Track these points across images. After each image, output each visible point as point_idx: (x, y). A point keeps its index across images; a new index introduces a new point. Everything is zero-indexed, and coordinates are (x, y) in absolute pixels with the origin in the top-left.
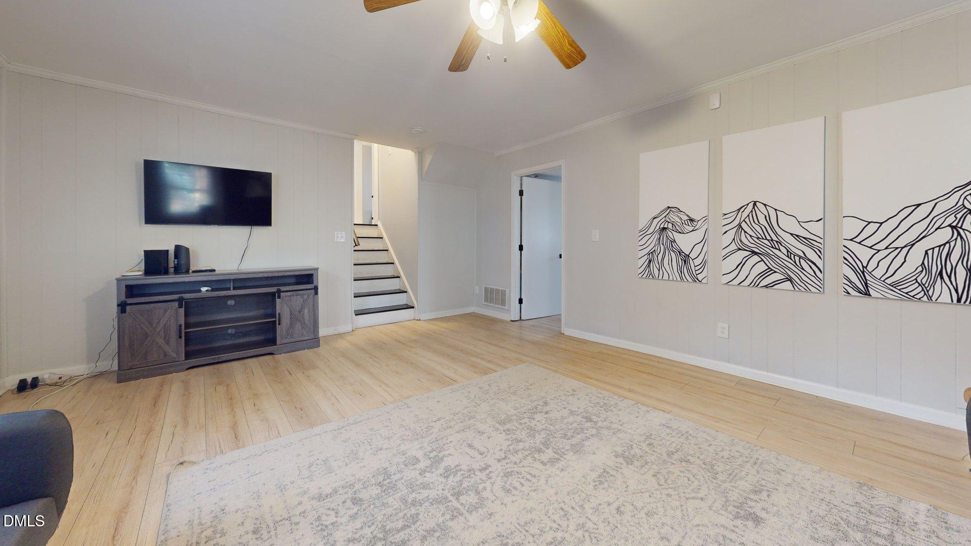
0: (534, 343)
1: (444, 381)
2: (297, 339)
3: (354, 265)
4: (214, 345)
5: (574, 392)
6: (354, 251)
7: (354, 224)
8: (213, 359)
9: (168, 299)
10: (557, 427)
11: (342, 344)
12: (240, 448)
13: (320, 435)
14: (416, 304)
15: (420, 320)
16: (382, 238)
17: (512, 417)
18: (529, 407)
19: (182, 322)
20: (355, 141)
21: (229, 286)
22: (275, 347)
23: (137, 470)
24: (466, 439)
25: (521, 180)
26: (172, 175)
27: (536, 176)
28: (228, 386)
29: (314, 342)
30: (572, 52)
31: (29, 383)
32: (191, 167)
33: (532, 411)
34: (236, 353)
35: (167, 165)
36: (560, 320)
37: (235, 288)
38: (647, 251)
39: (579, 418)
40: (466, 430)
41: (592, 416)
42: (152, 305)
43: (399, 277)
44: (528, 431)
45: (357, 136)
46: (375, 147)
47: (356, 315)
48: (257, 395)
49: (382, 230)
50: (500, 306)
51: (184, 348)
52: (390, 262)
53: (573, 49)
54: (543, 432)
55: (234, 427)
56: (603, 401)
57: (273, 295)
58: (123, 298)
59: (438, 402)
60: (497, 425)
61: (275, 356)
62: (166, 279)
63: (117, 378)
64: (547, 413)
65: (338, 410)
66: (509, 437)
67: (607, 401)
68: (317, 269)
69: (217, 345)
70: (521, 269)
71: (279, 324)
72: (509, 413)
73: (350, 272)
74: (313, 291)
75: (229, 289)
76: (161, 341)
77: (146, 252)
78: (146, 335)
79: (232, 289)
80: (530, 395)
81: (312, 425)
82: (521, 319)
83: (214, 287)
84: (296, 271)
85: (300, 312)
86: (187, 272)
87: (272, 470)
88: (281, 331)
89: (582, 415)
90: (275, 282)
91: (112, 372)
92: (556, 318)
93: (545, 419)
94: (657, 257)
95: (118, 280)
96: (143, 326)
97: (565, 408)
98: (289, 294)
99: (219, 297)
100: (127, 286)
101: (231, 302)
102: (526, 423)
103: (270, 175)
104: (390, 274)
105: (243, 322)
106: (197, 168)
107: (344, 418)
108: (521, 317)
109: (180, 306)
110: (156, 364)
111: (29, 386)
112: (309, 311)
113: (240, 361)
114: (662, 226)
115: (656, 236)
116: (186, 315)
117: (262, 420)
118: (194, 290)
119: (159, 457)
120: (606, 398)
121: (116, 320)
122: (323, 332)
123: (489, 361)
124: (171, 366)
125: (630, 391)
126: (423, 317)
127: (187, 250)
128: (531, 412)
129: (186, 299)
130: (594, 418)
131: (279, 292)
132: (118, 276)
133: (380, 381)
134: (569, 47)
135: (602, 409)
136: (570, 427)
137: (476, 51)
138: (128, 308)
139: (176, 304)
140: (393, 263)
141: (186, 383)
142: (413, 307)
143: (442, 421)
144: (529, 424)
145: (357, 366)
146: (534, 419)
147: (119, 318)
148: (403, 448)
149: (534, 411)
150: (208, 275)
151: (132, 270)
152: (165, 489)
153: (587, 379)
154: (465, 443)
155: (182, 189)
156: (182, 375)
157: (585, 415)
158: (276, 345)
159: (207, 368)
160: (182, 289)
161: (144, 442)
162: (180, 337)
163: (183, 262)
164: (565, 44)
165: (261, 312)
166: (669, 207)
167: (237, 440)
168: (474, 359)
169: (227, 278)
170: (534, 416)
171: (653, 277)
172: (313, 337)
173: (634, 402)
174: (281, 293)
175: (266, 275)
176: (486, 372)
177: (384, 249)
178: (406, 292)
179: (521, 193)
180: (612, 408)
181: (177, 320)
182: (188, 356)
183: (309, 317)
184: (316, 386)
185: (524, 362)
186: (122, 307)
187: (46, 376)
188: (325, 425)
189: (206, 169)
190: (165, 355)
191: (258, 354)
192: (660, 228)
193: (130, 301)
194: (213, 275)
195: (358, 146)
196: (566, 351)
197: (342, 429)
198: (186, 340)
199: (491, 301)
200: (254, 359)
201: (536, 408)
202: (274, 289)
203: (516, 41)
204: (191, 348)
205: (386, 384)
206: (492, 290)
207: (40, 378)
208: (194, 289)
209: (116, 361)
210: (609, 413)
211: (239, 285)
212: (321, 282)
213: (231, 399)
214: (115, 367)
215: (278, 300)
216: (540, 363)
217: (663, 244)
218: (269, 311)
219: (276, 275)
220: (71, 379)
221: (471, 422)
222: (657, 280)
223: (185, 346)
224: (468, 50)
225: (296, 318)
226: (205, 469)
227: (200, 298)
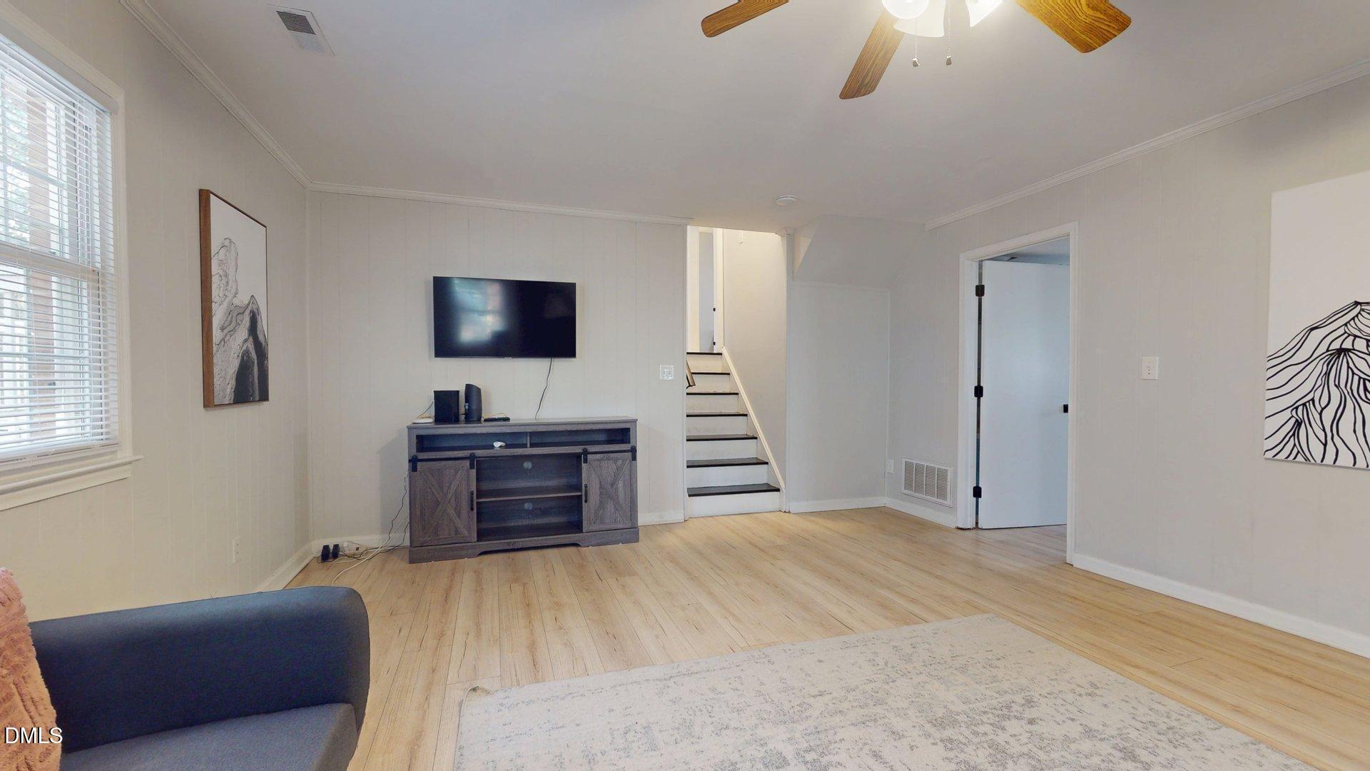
0: (1005, 576)
1: (831, 626)
2: (608, 527)
3: (687, 416)
4: (509, 525)
5: (1093, 690)
6: (688, 394)
7: (688, 353)
8: (508, 544)
9: (459, 455)
10: (1054, 755)
11: (670, 540)
12: (539, 682)
13: (639, 683)
14: (782, 486)
15: (789, 512)
16: (729, 374)
17: (958, 717)
18: (994, 702)
19: (474, 488)
20: (689, 227)
21: (525, 442)
22: (581, 534)
23: (429, 687)
24: (869, 742)
25: (980, 267)
26: (464, 295)
27: (1012, 257)
28: (524, 585)
29: (631, 533)
30: (1098, 20)
31: (331, 551)
32: (482, 282)
33: (1000, 712)
34: (535, 538)
35: (456, 282)
36: (1063, 536)
37: (533, 445)
38: (1290, 400)
39: (1105, 748)
40: (867, 723)
41: (1136, 749)
42: (443, 463)
43: (756, 438)
44: (991, 751)
45: (691, 219)
46: (719, 233)
47: (689, 496)
48: (558, 605)
49: (728, 362)
50: (934, 499)
51: (476, 525)
52: (742, 413)
53: (1098, 15)
54: (1022, 761)
55: (532, 647)
56: (1166, 720)
57: (578, 456)
58: (414, 451)
59: (820, 661)
60: (928, 727)
61: (582, 549)
62: (457, 429)
63: (410, 557)
64: (1031, 722)
65: (664, 648)
66: (951, 755)
67: (1174, 724)
68: (635, 421)
69: (512, 524)
70: (978, 431)
71: (586, 501)
72: (952, 707)
73: (683, 427)
74: (629, 454)
75: (524, 446)
76: (452, 512)
77: (436, 392)
78: (437, 503)
79: (528, 446)
80: (994, 679)
81: (629, 665)
82: (977, 527)
83: (508, 443)
84: (606, 423)
85: (612, 485)
86: (479, 420)
87: (577, 725)
88: (588, 509)
89: (1113, 741)
90: (580, 438)
91: (404, 548)
92: (1058, 532)
93: (1028, 735)
94: (1320, 414)
95: (410, 428)
96: (434, 490)
97: (1073, 720)
98: (598, 456)
99: (514, 456)
100: (418, 437)
101: (528, 465)
102: (986, 734)
103: (574, 285)
104: (741, 432)
105: (543, 494)
106: (488, 283)
107: (673, 662)
108: (977, 523)
109: (472, 467)
110: (447, 542)
111: (331, 555)
112: (624, 485)
113: (539, 550)
114: (1336, 345)
115: (1320, 367)
116: (478, 480)
117: (565, 645)
118: (486, 446)
119: (451, 674)
120: (1174, 716)
121: (407, 479)
122: (643, 519)
123: (913, 601)
124: (462, 548)
125: (1236, 709)
126: (796, 507)
127: (479, 390)
128: (997, 712)
129: (480, 457)
130: (1144, 755)
131: (586, 453)
132: (409, 424)
133: (725, 609)
134: (1090, 12)
135: (1162, 737)
136: (1084, 762)
137: (890, 59)
138: (419, 464)
139: (467, 463)
140: (746, 415)
141: (478, 573)
142: (778, 490)
143: (826, 698)
144: (992, 737)
145: (692, 579)
146: (1003, 729)
147: (410, 477)
148: (761, 733)
149: (1004, 713)
150: (502, 426)
151: (424, 415)
152: (457, 723)
153: (1125, 667)
154: (867, 747)
155: (473, 311)
156: (473, 562)
157: (1122, 744)
158: (582, 532)
159: (500, 556)
160: (473, 444)
161: (437, 650)
162: (472, 509)
163: (474, 407)
164: (1081, 10)
165: (562, 481)
166: (1357, 303)
167: (536, 670)
168: (884, 592)
169: (523, 431)
170: (1003, 723)
171: (1307, 459)
172: (629, 525)
173: (1247, 739)
174: (588, 456)
175: (569, 428)
176: (907, 619)
177: (732, 392)
178: (767, 463)
179: (980, 291)
180: (1188, 740)
181: (468, 485)
182: (482, 535)
183: (625, 494)
184: (634, 602)
185: (984, 612)
186: (414, 462)
187: (345, 545)
188: (646, 668)
189: (498, 284)
190: (457, 532)
191: (557, 544)
192: (1328, 351)
193: (422, 456)
194: (507, 426)
195: (693, 234)
196: (1077, 602)
197: (669, 680)
198: (479, 514)
199: (918, 488)
200: (555, 551)
201: (1009, 707)
202: (578, 449)
203: (972, 24)
204: (484, 525)
205: (734, 615)
206: (919, 469)
207: (340, 546)
208: (486, 444)
209: (408, 534)
210: (1182, 752)
211: (536, 440)
212: (641, 440)
213: (528, 606)
214: (407, 543)
215: (583, 465)
216: (1019, 619)
217: (1338, 386)
218: (574, 481)
219: (582, 428)
220: (367, 551)
221: (879, 709)
222: (1318, 467)
223: (478, 521)
224: (875, 60)
225: (607, 493)
226: (500, 704)
227: (493, 457)
